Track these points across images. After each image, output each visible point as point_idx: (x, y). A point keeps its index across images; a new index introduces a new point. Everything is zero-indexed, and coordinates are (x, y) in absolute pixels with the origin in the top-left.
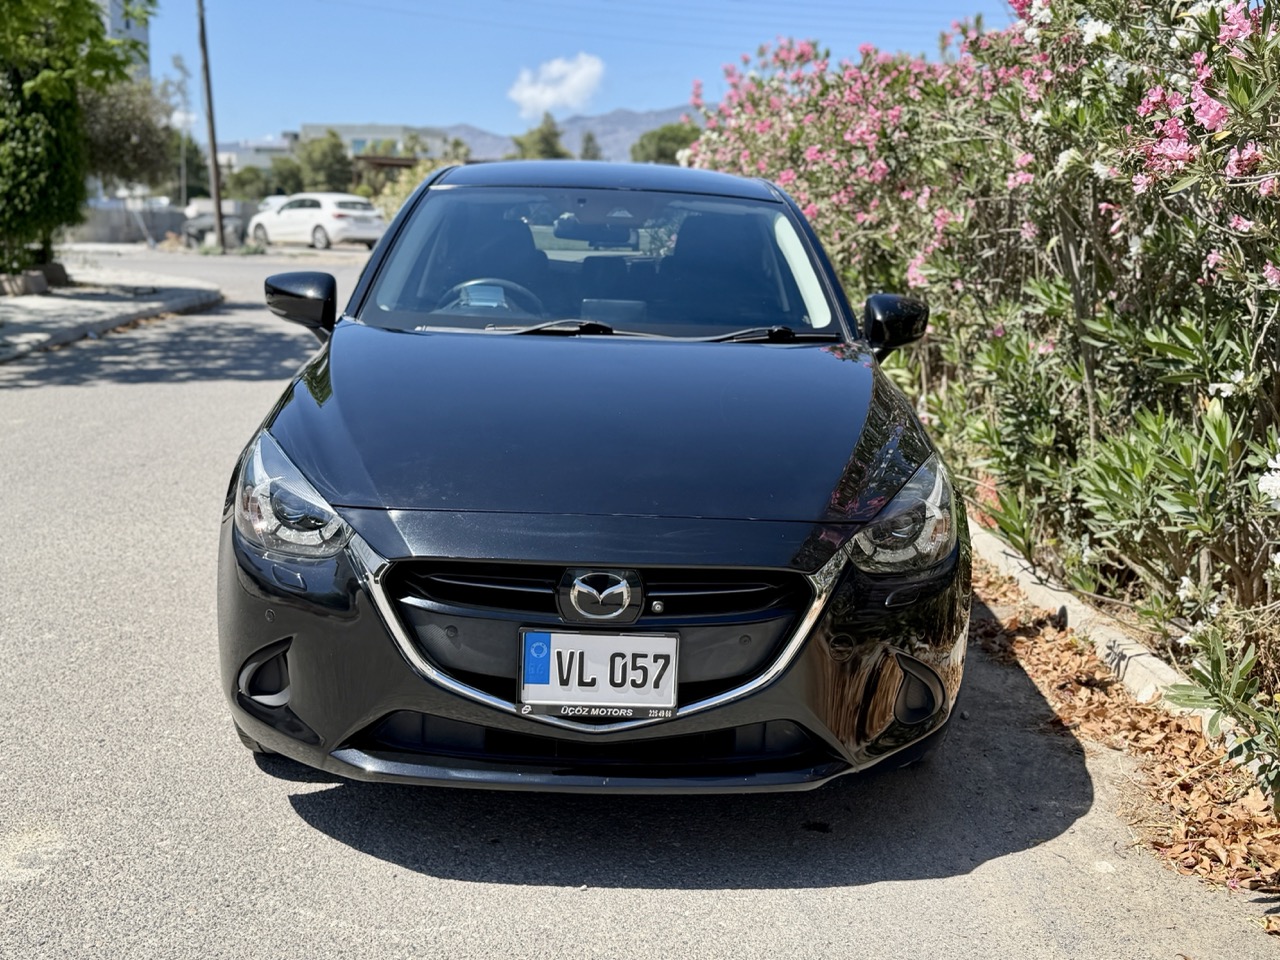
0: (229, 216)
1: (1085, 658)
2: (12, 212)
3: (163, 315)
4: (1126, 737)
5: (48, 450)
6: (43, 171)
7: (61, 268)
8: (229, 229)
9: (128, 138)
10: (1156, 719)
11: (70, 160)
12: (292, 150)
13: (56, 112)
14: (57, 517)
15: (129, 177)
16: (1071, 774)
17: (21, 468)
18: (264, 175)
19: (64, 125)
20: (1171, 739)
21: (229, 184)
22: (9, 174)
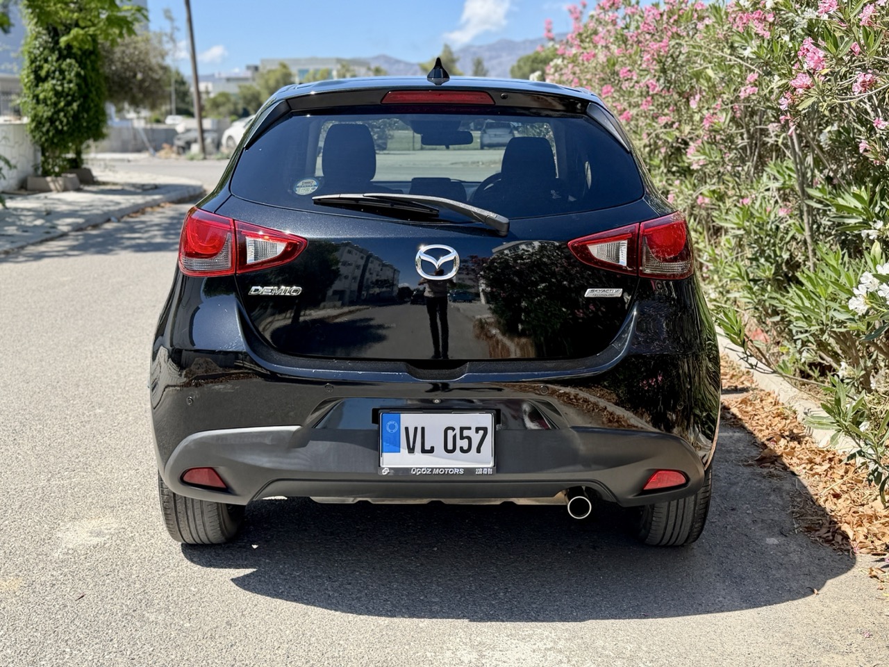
0: (208, 131)
1: (788, 421)
2: (54, 131)
3: (162, 205)
4: (805, 468)
5: (89, 297)
6: (75, 101)
7: (89, 171)
8: (208, 141)
9: (135, 76)
10: (825, 456)
11: (94, 93)
12: (254, 79)
13: (84, 58)
14: (99, 340)
15: (136, 103)
16: (762, 489)
17: (71, 309)
18: (233, 99)
19: (89, 67)
20: (834, 468)
21: (207, 106)
22: (51, 104)
